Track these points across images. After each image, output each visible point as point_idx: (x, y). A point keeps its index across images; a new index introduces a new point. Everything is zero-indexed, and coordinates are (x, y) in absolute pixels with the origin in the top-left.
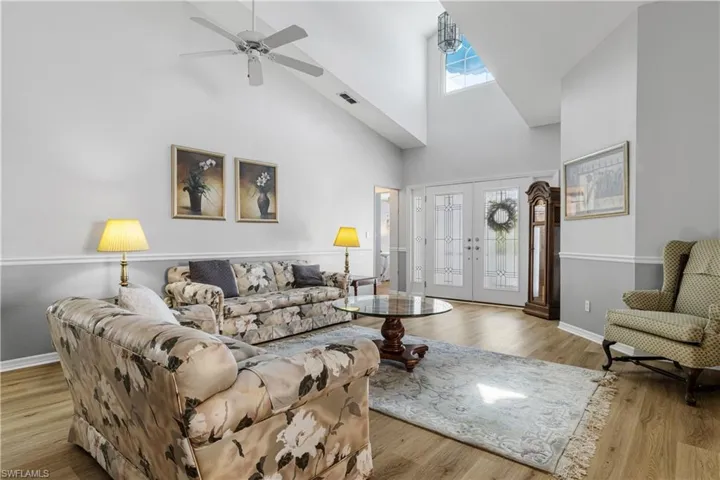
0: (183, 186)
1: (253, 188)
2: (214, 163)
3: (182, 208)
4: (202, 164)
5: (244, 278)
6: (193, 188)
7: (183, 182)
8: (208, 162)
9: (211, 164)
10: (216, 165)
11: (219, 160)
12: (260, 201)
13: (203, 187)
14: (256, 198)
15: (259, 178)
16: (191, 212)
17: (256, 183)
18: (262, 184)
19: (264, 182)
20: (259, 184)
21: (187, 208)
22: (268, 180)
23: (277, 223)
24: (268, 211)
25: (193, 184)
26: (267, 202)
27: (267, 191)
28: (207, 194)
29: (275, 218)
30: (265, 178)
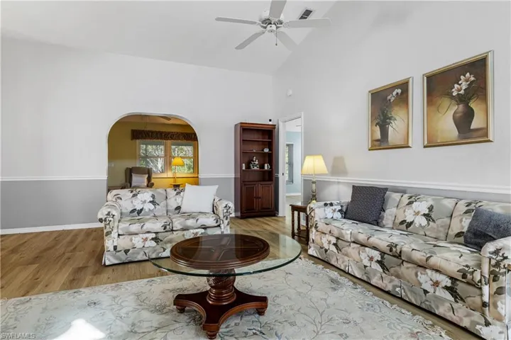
0: (376, 122)
1: (446, 102)
2: (399, 91)
3: (374, 141)
4: (389, 98)
5: (402, 210)
6: (383, 122)
7: (376, 119)
8: (394, 93)
9: (397, 94)
10: (402, 93)
11: (404, 86)
12: (458, 115)
13: (390, 119)
14: (451, 113)
15: (456, 86)
16: (381, 143)
17: (450, 95)
18: (462, 92)
19: (464, 88)
20: (455, 94)
21: (378, 140)
22: (472, 82)
23: (489, 141)
24: (472, 127)
25: (382, 118)
26: (469, 114)
27: (470, 99)
28: (393, 124)
29: (486, 135)
30: (467, 81)
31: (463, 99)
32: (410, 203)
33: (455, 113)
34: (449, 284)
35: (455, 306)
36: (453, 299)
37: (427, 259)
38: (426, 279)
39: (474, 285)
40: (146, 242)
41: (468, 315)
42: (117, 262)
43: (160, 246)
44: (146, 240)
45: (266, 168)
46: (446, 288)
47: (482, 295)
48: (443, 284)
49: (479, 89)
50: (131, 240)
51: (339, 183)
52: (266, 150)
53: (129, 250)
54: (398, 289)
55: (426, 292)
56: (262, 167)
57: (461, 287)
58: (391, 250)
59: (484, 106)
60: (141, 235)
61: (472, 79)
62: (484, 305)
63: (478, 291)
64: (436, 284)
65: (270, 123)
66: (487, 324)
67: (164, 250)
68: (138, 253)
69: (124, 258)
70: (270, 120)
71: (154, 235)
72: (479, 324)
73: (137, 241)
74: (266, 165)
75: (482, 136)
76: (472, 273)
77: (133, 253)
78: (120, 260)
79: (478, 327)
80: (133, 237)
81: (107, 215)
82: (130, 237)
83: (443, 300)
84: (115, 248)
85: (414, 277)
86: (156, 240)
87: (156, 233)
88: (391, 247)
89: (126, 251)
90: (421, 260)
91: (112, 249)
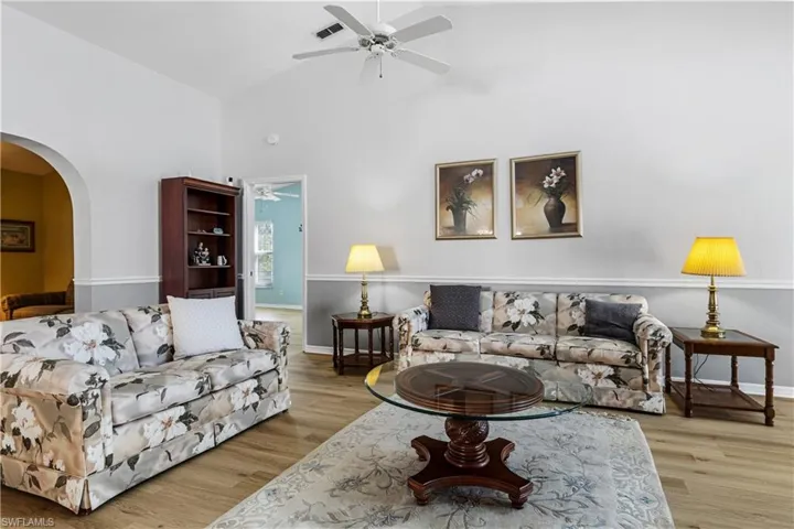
0: (447, 205)
1: (537, 193)
2: (481, 172)
3: (445, 229)
4: (466, 177)
6: (457, 205)
7: (446, 201)
8: (474, 173)
9: (478, 175)
10: (484, 174)
11: (488, 168)
12: (550, 208)
13: (468, 203)
14: (542, 205)
15: (547, 178)
16: (458, 231)
17: (541, 185)
18: (553, 185)
19: (555, 182)
20: (546, 186)
21: (449, 228)
22: (563, 177)
23: (580, 236)
24: (563, 222)
25: (456, 201)
26: (561, 209)
27: (561, 194)
28: (473, 210)
29: (576, 230)
30: (558, 175)
31: (554, 193)
32: (511, 302)
33: (547, 205)
34: (612, 373)
35: (619, 391)
36: (615, 386)
37: (589, 353)
38: (586, 374)
39: (636, 368)
40: (170, 429)
41: (631, 396)
42: (112, 494)
43: (193, 431)
44: (168, 424)
45: (220, 263)
46: (609, 377)
47: (643, 373)
48: (606, 374)
49: (569, 184)
50: (142, 432)
51: (383, 283)
52: (218, 232)
53: (136, 458)
54: (553, 393)
55: (587, 386)
56: (213, 260)
57: (623, 373)
58: (542, 353)
59: (574, 202)
60: (159, 416)
61: (563, 174)
62: (645, 381)
63: (639, 372)
64: (598, 376)
65: (231, 184)
66: (649, 397)
67: (201, 437)
68: (155, 458)
69: (127, 477)
70: (231, 180)
71: (181, 411)
72: (641, 400)
73: (153, 432)
74: (220, 258)
75: (572, 229)
76: (635, 356)
77: (145, 463)
78: (119, 486)
79: (641, 403)
80: (144, 423)
81: (89, 383)
82: (138, 426)
83: (605, 390)
84: (108, 461)
85: (574, 375)
86: (186, 419)
87: (186, 404)
88: (542, 350)
89: (132, 462)
90: (582, 356)
91: (100, 465)
